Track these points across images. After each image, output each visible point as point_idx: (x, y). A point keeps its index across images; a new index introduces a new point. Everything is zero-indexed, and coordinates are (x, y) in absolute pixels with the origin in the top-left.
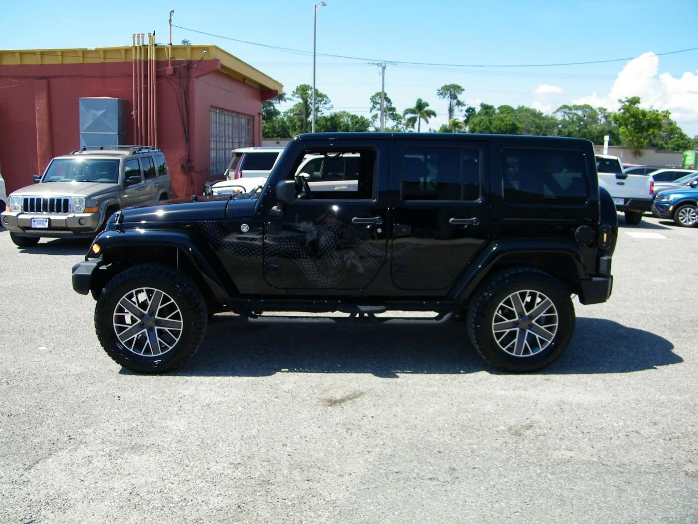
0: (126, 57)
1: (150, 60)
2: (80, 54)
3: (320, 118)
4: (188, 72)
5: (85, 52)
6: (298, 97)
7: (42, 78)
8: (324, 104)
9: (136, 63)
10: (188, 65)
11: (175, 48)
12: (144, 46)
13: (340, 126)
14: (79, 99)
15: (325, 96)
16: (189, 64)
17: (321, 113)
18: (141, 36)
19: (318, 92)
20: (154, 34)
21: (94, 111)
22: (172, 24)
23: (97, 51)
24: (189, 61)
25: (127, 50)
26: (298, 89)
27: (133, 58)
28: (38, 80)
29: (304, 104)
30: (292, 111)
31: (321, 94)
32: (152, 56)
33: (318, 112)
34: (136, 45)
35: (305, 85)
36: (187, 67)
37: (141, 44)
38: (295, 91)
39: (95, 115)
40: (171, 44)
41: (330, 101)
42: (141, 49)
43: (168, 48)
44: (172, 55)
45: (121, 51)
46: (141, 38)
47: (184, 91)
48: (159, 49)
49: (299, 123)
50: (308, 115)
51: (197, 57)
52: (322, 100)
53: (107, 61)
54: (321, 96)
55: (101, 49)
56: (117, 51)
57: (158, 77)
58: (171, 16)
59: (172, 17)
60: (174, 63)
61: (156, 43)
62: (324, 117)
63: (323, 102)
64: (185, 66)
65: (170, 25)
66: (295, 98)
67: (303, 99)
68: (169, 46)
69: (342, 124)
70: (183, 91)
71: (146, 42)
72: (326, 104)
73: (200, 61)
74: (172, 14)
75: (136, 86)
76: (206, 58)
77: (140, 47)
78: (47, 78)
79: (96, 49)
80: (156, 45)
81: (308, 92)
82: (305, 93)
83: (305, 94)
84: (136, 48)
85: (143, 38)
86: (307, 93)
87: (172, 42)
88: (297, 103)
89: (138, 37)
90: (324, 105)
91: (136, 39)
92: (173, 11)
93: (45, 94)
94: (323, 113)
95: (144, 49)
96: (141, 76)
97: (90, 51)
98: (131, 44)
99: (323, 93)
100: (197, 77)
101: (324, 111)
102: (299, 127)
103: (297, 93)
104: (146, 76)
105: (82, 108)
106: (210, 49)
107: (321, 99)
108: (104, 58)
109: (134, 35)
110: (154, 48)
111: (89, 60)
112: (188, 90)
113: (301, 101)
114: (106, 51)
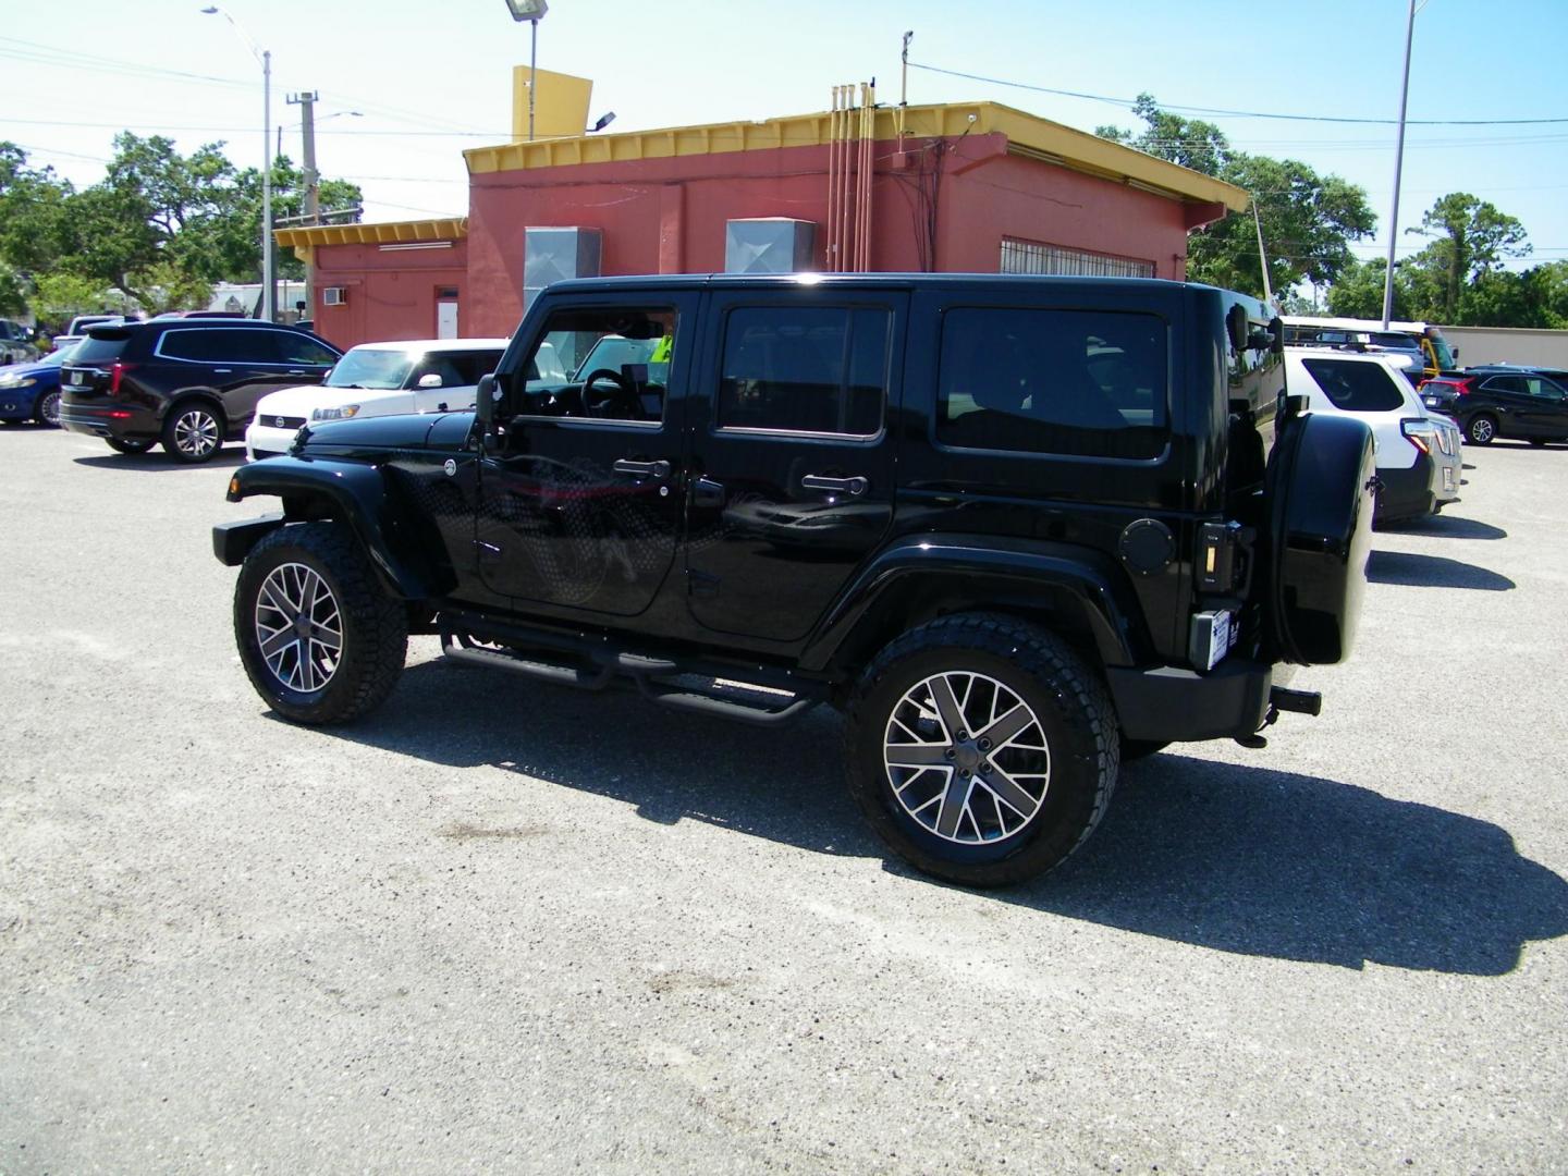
0: (820, 135)
1: (863, 139)
2: (740, 133)
3: (1497, 276)
4: (937, 163)
5: (748, 128)
6: (1436, 226)
7: (675, 183)
8: (1509, 241)
9: (836, 145)
10: (939, 146)
11: (912, 113)
12: (853, 109)
13: (1547, 296)
14: (726, 223)
15: (1514, 222)
16: (941, 145)
17: (1498, 263)
18: (848, 88)
19: (1493, 212)
20: (873, 85)
21: (752, 247)
22: (908, 61)
23: (769, 124)
24: (942, 138)
25: (823, 121)
26: (1439, 206)
27: (832, 137)
28: (670, 187)
29: (1454, 243)
30: (1422, 258)
31: (1502, 216)
32: (867, 131)
33: (1490, 263)
34: (839, 109)
35: (1460, 195)
36: (936, 151)
37: (847, 107)
38: (1432, 210)
39: (752, 254)
40: (905, 103)
41: (1525, 235)
42: (846, 117)
43: (898, 113)
44: (905, 127)
45: (813, 122)
46: (848, 94)
47: (928, 203)
48: (881, 116)
49: (1437, 289)
50: (1461, 269)
51: (956, 130)
52: (1501, 234)
53: (789, 143)
54: (1502, 221)
55: (776, 121)
56: (802, 122)
57: (879, 173)
58: (906, 42)
59: (909, 47)
60: (912, 144)
61: (877, 102)
62: (1508, 275)
63: (1505, 238)
64: (933, 148)
65: (905, 62)
66: (1430, 229)
67: (1451, 229)
68: (901, 107)
69: (1551, 292)
70: (925, 202)
71: (858, 103)
72: (1514, 242)
73: (961, 138)
74: (909, 40)
75: (834, 194)
76: (974, 131)
77: (846, 112)
78: (681, 182)
79: (766, 121)
80: (876, 107)
81: (1466, 212)
82: (1458, 213)
83: (1458, 218)
84: (838, 113)
85: (851, 93)
86: (1464, 215)
87: (907, 100)
88: (1436, 239)
89: (843, 94)
90: (1507, 245)
91: (839, 96)
92: (911, 34)
93: (676, 214)
94: (1502, 265)
95: (854, 117)
96: (844, 173)
97: (758, 126)
98: (829, 108)
99: (1507, 214)
100: (958, 173)
101: (1503, 257)
102: (1437, 298)
103: (1435, 216)
104: (854, 173)
105: (730, 240)
106: (982, 110)
107: (1500, 229)
108: (782, 139)
109: (836, 88)
110: (870, 114)
111: (757, 144)
112: (935, 201)
113: (1444, 233)
114: (785, 125)
